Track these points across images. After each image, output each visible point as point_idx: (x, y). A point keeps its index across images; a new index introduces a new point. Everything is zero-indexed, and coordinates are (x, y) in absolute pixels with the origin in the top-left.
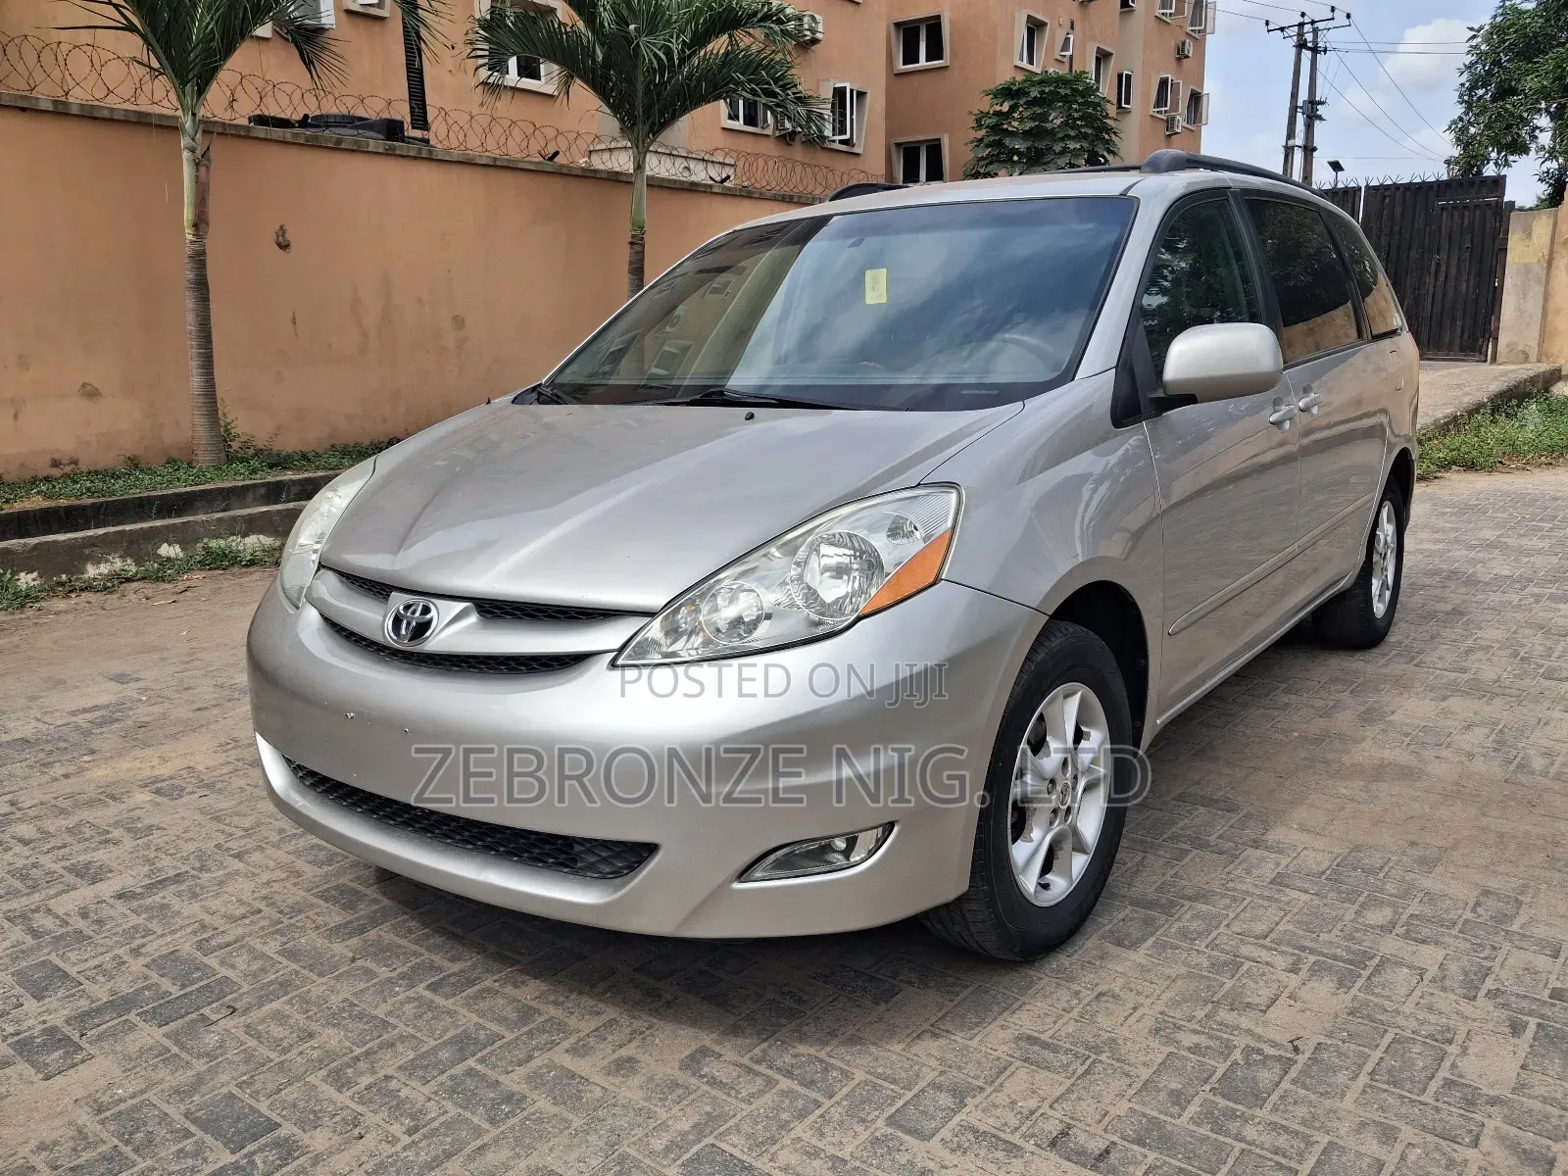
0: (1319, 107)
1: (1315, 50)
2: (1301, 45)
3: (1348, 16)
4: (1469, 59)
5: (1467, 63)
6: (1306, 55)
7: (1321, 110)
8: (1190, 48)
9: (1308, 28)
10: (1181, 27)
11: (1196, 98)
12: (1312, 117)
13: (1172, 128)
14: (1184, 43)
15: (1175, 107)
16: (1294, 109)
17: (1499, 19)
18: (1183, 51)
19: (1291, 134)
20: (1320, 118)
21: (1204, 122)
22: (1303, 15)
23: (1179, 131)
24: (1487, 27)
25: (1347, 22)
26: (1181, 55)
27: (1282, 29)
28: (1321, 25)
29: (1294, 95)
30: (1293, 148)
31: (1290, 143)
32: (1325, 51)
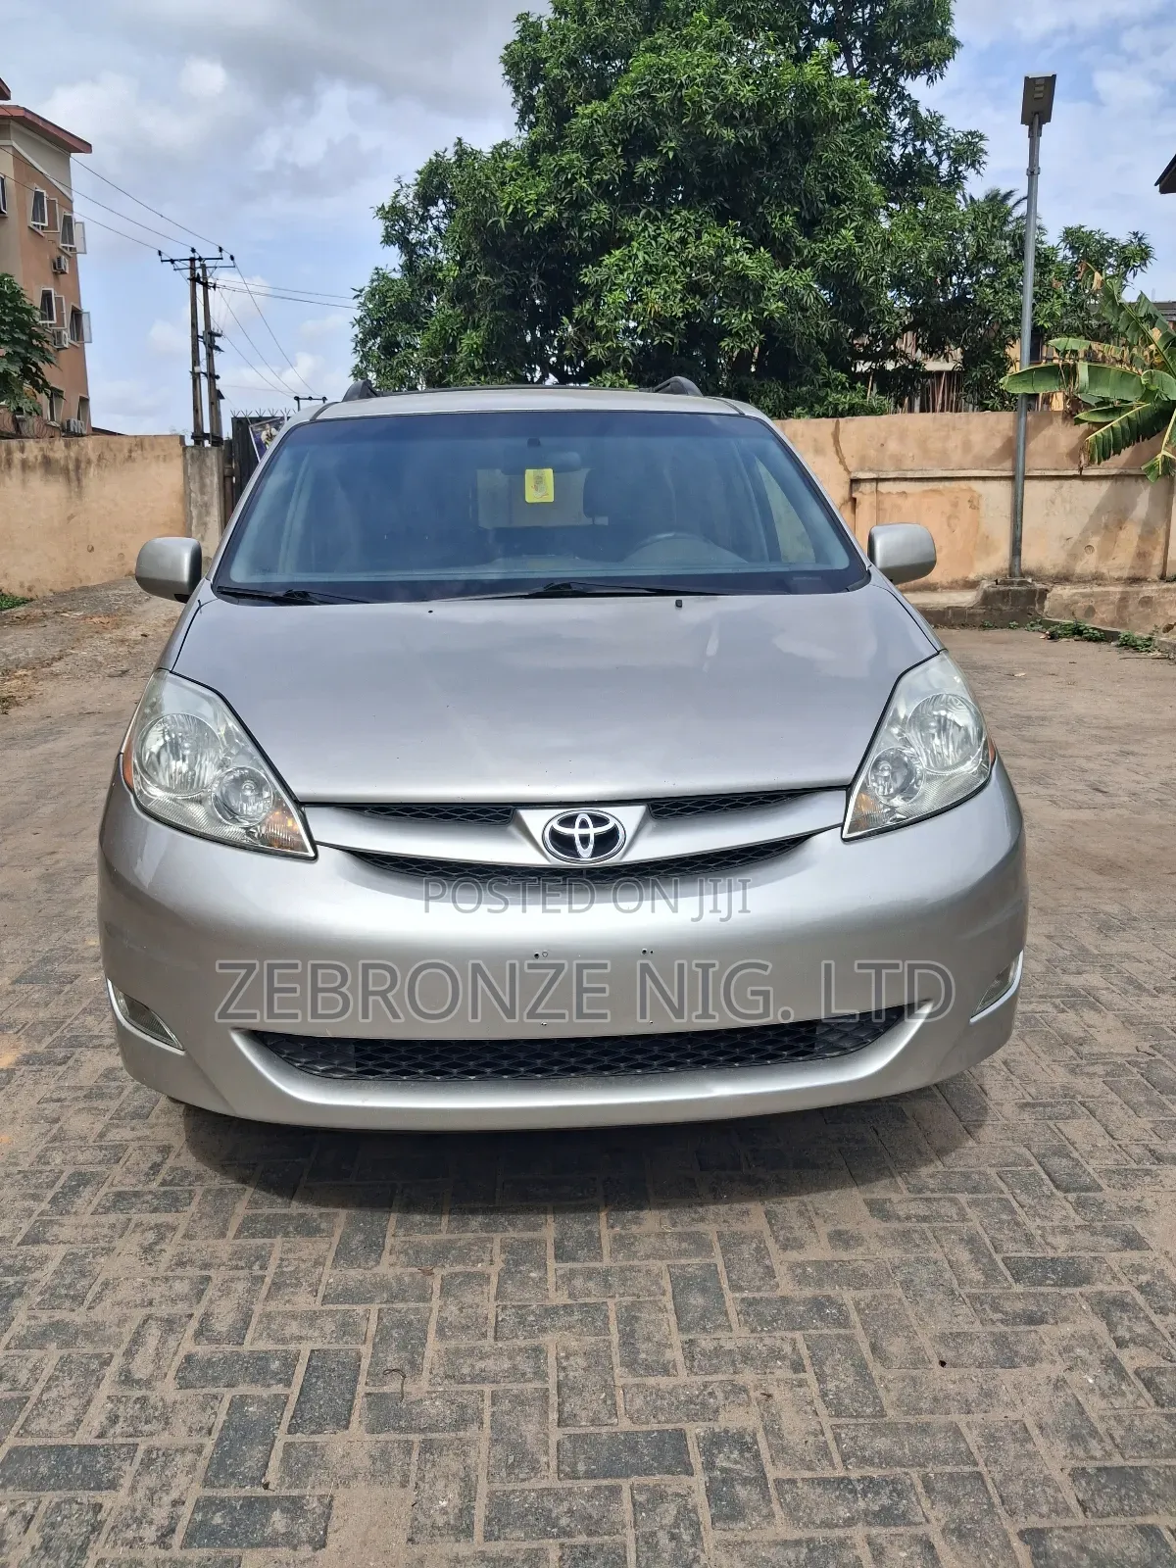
0: (216, 339)
1: (206, 285)
2: (194, 280)
3: (232, 258)
4: (358, 314)
5: (358, 317)
6: (200, 288)
7: (218, 341)
8: (66, 265)
9: (198, 264)
10: (54, 242)
11: (77, 315)
12: (212, 347)
13: (60, 342)
14: (59, 259)
15: (61, 321)
16: (195, 338)
17: (375, 283)
18: (60, 266)
19: (196, 362)
20: (218, 348)
21: (86, 338)
22: (193, 251)
23: (66, 346)
24: (367, 289)
25: (231, 263)
26: (57, 270)
27: (172, 261)
28: (208, 263)
29: (194, 325)
30: (199, 374)
31: (197, 369)
32: (214, 287)
